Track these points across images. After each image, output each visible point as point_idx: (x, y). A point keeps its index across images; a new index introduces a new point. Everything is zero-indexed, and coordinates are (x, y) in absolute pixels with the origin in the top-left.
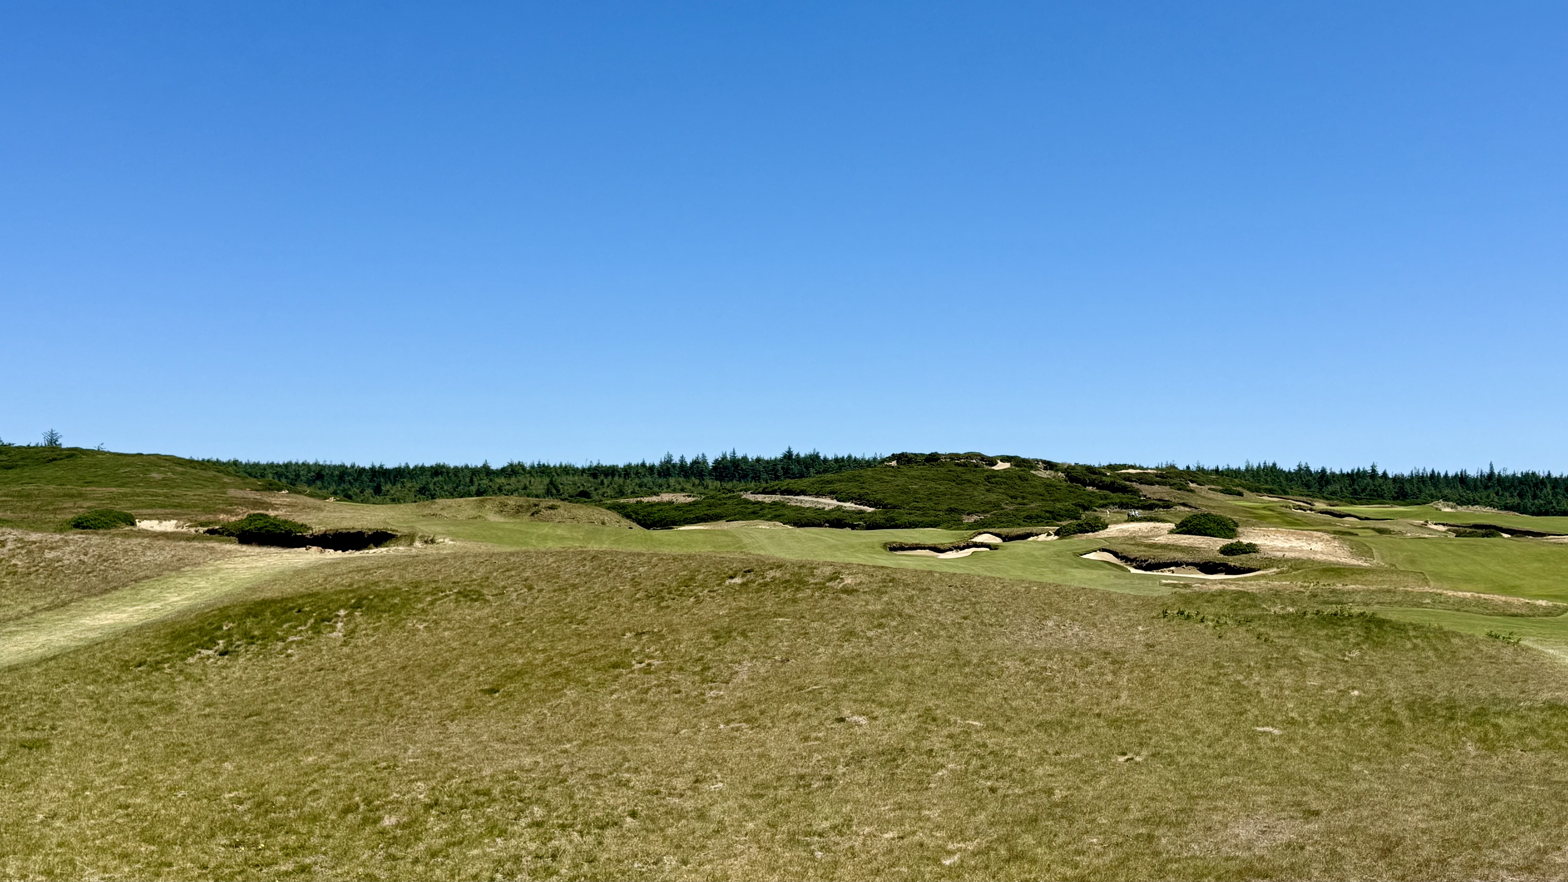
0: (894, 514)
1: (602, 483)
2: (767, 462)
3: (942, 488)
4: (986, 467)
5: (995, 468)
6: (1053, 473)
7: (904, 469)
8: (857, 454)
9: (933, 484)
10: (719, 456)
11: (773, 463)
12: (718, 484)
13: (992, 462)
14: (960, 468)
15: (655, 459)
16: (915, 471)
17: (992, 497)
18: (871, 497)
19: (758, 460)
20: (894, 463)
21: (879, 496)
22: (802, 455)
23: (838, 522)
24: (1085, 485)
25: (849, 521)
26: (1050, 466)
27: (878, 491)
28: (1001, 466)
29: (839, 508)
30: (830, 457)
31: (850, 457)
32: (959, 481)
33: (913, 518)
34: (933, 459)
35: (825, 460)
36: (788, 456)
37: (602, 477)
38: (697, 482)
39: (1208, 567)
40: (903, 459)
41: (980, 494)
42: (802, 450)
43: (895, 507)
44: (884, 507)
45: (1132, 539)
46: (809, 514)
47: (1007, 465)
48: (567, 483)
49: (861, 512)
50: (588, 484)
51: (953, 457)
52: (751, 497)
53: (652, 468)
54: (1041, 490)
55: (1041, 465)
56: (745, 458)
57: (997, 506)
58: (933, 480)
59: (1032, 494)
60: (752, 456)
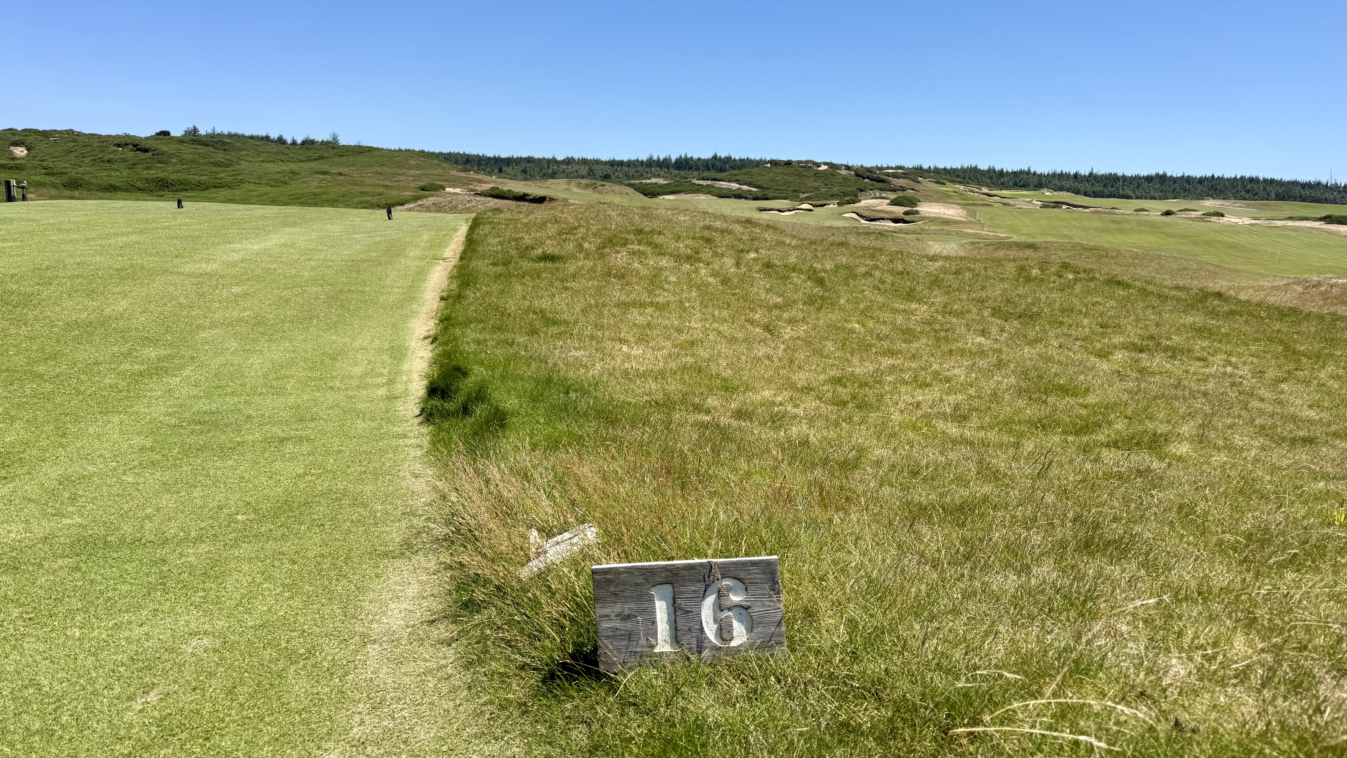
0: (766, 192)
1: (617, 170)
2: (704, 160)
3: (791, 179)
4: (815, 168)
5: (820, 169)
6: (848, 172)
7: (774, 169)
8: (752, 157)
9: (787, 177)
10: (677, 156)
11: (707, 161)
12: (677, 172)
13: (818, 165)
14: (801, 169)
15: (644, 157)
16: (779, 170)
17: (816, 184)
18: (756, 183)
19: (699, 159)
20: (769, 165)
21: (760, 183)
22: (722, 157)
23: (739, 196)
24: (864, 178)
25: (744, 195)
26: (848, 168)
27: (760, 180)
28: (823, 167)
29: (739, 189)
30: (737, 158)
31: (748, 158)
32: (800, 175)
33: (776, 195)
34: (789, 163)
35: (735, 160)
36: (715, 157)
37: (616, 167)
38: (666, 170)
39: (896, 221)
40: (774, 163)
41: (811, 183)
42: (723, 154)
43: (767, 189)
44: (762, 188)
45: (867, 208)
46: (725, 191)
47: (826, 167)
48: (599, 170)
49: (751, 191)
50: (609, 170)
51: (799, 162)
52: (697, 182)
53: (642, 162)
54: (841, 181)
55: (843, 167)
56: (692, 158)
57: (817, 189)
58: (787, 175)
59: (836, 183)
60: (695, 157)
